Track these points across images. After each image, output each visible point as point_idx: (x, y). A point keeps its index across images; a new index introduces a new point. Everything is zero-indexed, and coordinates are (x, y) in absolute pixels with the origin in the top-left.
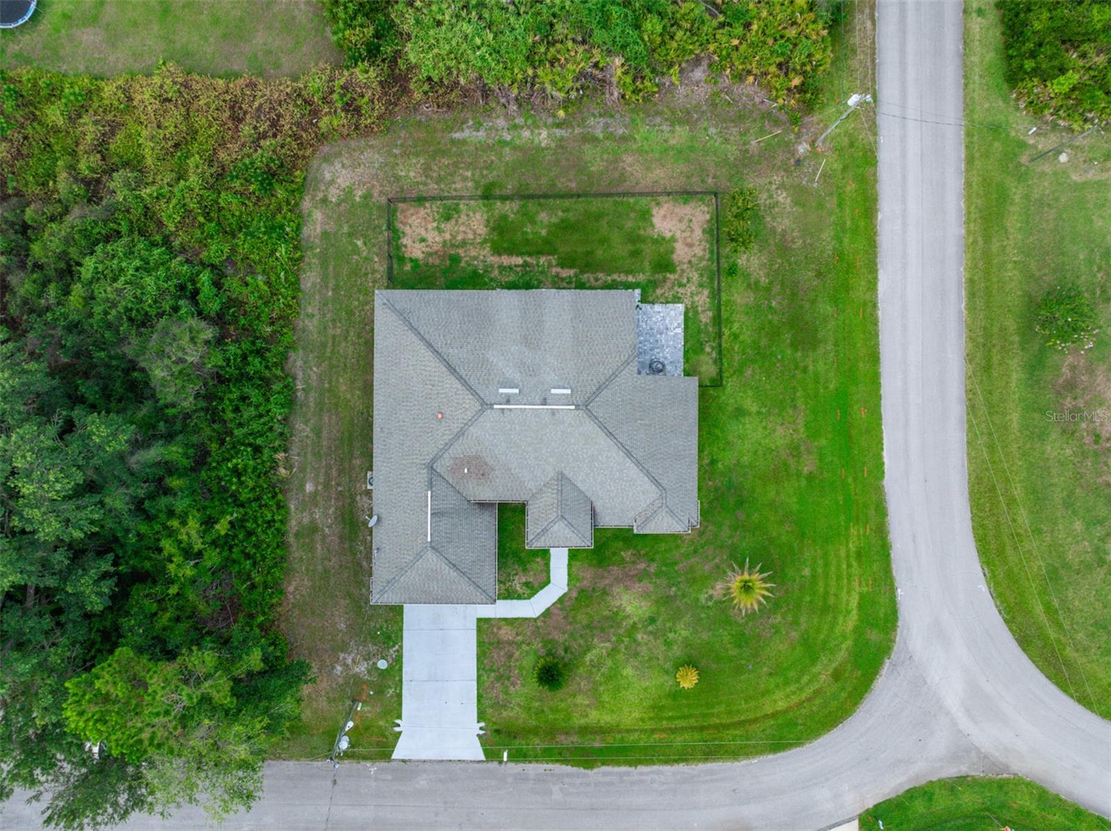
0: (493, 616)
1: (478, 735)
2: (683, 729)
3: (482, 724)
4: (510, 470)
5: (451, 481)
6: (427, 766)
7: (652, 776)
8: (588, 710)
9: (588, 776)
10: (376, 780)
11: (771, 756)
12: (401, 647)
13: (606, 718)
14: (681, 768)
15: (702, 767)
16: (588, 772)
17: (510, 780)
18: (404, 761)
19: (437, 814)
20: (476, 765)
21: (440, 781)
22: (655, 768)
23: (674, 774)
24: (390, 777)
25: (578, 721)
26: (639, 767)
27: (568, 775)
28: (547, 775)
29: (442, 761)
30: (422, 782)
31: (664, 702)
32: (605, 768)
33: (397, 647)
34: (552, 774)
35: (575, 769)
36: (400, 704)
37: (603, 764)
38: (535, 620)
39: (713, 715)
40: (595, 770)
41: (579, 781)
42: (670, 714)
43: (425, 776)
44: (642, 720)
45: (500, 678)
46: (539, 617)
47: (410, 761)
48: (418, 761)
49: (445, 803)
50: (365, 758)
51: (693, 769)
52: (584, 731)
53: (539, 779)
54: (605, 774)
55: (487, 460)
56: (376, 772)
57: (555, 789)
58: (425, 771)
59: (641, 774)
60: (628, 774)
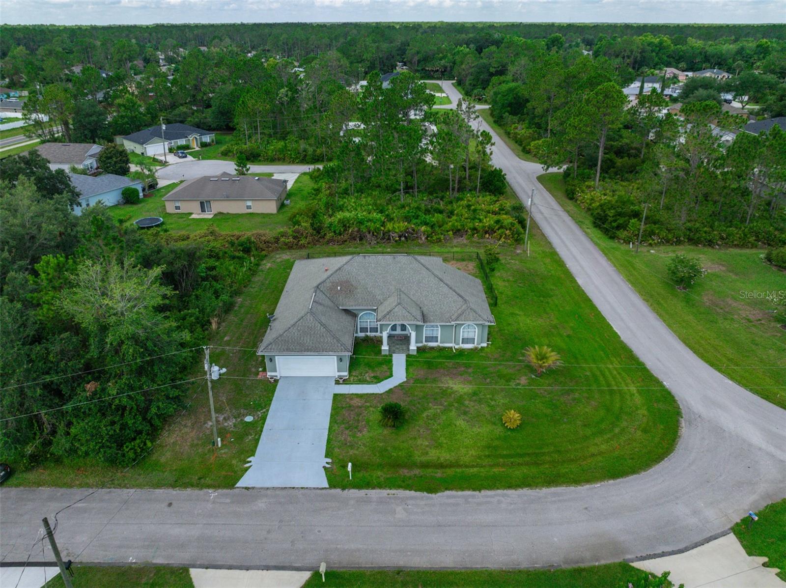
0: (347, 393)
1: (324, 467)
2: (519, 464)
3: (329, 460)
4: (367, 288)
5: (328, 295)
6: (269, 492)
7: (498, 498)
8: (427, 449)
9: (432, 499)
10: (214, 502)
11: (611, 482)
12: (268, 411)
13: (445, 456)
14: (526, 491)
15: (545, 490)
16: (433, 495)
17: (352, 502)
18: (247, 488)
19: (269, 532)
20: (319, 491)
21: (280, 503)
22: (499, 492)
23: (519, 496)
24: (228, 501)
25: (418, 458)
26: (483, 491)
27: (412, 498)
28: (390, 498)
29: (285, 488)
30: (260, 505)
31: (496, 443)
32: (448, 493)
33: (264, 410)
34: (395, 497)
35: (418, 494)
36: (256, 447)
37: (447, 489)
38: (381, 394)
39: (544, 454)
40: (439, 494)
41: (423, 503)
42: (505, 452)
43: (264, 500)
44: (479, 457)
45: (349, 428)
46: (383, 393)
47: (253, 488)
48: (262, 488)
49: (281, 521)
50: (209, 486)
51: (538, 493)
52: (425, 465)
53: (381, 501)
54: (448, 497)
55: (353, 283)
56: (215, 497)
57: (399, 509)
58: (266, 496)
59: (487, 496)
60: (473, 497)
